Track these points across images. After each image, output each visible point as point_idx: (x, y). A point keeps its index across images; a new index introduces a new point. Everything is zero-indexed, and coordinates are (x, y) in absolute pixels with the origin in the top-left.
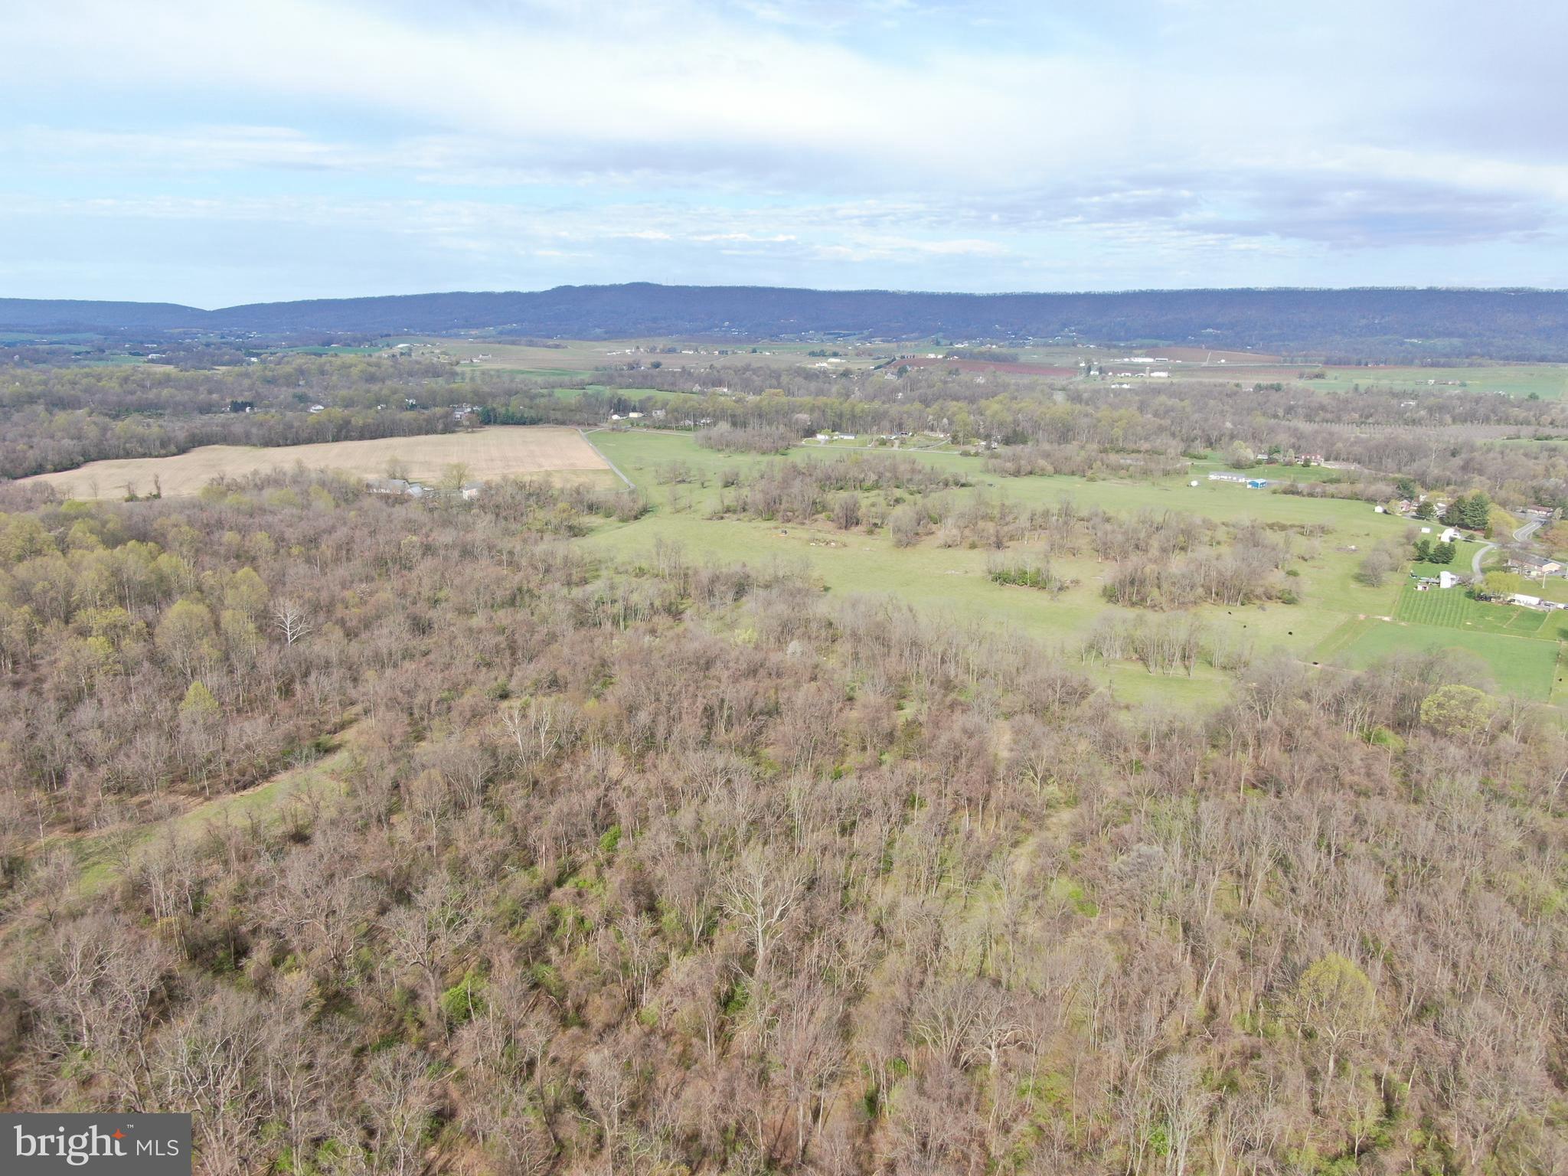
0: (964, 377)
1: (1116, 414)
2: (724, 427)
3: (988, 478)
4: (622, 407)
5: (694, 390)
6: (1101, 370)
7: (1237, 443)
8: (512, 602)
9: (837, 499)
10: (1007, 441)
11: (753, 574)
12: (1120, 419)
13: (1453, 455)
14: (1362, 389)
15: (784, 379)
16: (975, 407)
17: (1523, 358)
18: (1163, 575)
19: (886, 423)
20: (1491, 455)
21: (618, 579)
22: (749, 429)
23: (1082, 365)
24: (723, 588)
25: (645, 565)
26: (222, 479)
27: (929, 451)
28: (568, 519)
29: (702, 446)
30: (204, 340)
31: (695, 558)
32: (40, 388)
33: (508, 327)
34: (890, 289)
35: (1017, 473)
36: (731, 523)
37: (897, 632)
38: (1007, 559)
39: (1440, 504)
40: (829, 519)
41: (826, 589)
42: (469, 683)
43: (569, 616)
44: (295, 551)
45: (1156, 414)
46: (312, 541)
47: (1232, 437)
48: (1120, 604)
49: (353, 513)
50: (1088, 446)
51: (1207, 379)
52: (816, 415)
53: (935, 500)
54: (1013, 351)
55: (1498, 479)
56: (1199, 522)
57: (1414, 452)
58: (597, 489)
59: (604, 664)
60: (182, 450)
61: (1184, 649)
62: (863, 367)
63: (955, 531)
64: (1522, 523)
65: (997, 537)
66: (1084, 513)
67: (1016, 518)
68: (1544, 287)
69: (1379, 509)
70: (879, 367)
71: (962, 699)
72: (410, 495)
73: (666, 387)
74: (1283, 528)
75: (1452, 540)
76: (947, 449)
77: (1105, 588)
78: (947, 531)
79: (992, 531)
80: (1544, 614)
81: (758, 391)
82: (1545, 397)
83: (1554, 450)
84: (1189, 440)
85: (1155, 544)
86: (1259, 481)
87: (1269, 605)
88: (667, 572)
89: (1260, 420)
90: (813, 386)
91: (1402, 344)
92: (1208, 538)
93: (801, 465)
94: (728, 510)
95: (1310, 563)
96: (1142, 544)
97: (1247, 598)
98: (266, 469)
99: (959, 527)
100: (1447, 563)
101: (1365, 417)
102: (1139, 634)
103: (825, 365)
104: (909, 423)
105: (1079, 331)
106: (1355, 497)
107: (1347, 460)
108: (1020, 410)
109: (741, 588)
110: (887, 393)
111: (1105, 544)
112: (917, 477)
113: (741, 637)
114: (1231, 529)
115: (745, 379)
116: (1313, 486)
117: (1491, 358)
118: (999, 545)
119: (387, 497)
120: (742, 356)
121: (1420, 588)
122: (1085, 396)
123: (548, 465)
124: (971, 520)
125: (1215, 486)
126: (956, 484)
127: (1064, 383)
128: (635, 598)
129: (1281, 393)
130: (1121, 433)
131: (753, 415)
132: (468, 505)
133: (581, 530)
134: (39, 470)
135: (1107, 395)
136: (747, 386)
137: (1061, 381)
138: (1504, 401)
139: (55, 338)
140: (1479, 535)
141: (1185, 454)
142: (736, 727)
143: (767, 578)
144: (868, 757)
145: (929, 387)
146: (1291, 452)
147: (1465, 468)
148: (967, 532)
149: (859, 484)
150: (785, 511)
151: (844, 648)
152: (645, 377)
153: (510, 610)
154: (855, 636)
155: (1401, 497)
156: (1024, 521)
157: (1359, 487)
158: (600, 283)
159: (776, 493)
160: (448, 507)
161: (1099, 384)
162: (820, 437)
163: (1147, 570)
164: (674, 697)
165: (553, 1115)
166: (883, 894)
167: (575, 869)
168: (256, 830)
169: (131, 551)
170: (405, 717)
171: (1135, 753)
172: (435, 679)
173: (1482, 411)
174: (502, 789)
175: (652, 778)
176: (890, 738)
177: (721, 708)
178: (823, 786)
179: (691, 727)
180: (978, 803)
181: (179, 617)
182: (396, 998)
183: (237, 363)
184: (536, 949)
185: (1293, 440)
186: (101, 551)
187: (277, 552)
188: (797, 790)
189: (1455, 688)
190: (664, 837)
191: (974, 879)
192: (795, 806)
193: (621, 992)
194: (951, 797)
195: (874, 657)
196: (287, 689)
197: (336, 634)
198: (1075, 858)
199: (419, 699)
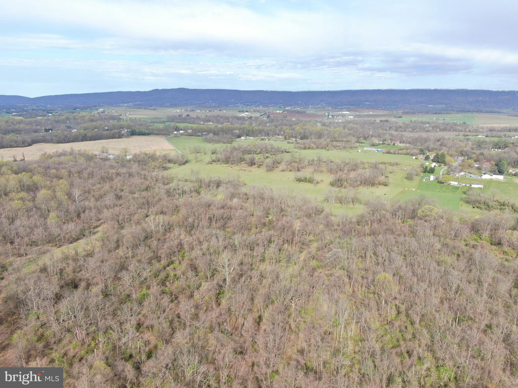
0: (288, 118)
1: (336, 130)
2: (211, 135)
3: (296, 150)
4: (177, 129)
5: (201, 123)
6: (332, 116)
7: (373, 138)
8: (146, 190)
9: (248, 157)
10: (302, 139)
11: (222, 180)
13: (438, 141)
14: (413, 121)
15: (230, 119)
16: (292, 128)
17: (463, 111)
18: (348, 178)
19: (263, 133)
20: (449, 141)
21: (179, 182)
22: (219, 136)
23: (327, 114)
24: (213, 185)
25: (188, 178)
26: (46, 154)
27: (278, 142)
28: (162, 164)
29: (204, 141)
30: (31, 108)
31: (203, 176)
33: (137, 103)
34: (265, 90)
35: (305, 148)
36: (215, 165)
37: (266, 196)
38: (301, 175)
39: (432, 156)
40: (245, 163)
41: (245, 184)
42: (135, 213)
43: (165, 193)
44: (75, 175)
45: (349, 129)
46: (79, 172)
47: (372, 136)
48: (335, 187)
49: (92, 164)
50: (328, 140)
51: (365, 119)
52: (241, 131)
53: (279, 157)
54: (304, 110)
55: (450, 148)
56: (359, 162)
57: (426, 140)
58: (171, 155)
59: (177, 207)
60: (30, 145)
61: (353, 199)
62: (256, 115)
63: (285, 166)
64: (456, 161)
65: (298, 167)
66: (325, 160)
67: (304, 162)
68: (470, 89)
69: (414, 158)
70: (261, 115)
71: (286, 214)
72: (109, 158)
73: (192, 122)
74: (385, 163)
75: (435, 166)
76: (283, 141)
77: (330, 183)
78: (282, 166)
79: (296, 166)
80: (459, 187)
81: (222, 123)
82: (468, 123)
83: (468, 139)
84: (359, 138)
85: (346, 169)
86: (379, 150)
87: (379, 186)
88: (195, 180)
89: (381, 131)
90: (240, 122)
91: (427, 107)
92: (362, 167)
93: (237, 147)
94: (213, 161)
95: (393, 174)
96: (342, 169)
97: (373, 184)
98: (60, 151)
100: (433, 173)
101: (414, 129)
102: (340, 195)
103: (243, 115)
104: (271, 133)
105: (326, 103)
106: (407, 154)
107: (406, 143)
108: (306, 129)
109: (218, 184)
110: (264, 124)
111: (331, 169)
112: (273, 150)
113: (219, 198)
114: (370, 164)
115: (217, 119)
116: (395, 151)
117: (453, 111)
118: (298, 170)
119: (102, 159)
120: (216, 112)
121: (424, 180)
122: (327, 124)
123: (154, 148)
124: (290, 163)
125: (366, 152)
126: (286, 152)
128: (185, 188)
129: (388, 123)
130: (337, 135)
131: (220, 131)
132: (129, 161)
133: (166, 168)
135: (334, 124)
136: (218, 122)
137: (320, 119)
138: (455, 124)
140: (443, 165)
141: (357, 142)
142: (218, 222)
143: (227, 181)
144: (258, 230)
145: (278, 121)
146: (389, 141)
147: (441, 145)
148: (289, 167)
149: (255, 152)
150: (232, 161)
151: (251, 201)
152: (184, 119)
153: (146, 192)
154: (254, 197)
155: (421, 154)
156: (306, 163)
157: (409, 151)
158: (168, 88)
159: (229, 155)
160: (123, 161)
161: (331, 120)
162: (242, 138)
163: (343, 176)
164: (200, 215)
165: (171, 322)
166: (262, 267)
167: (172, 263)
168: (77, 253)
169: (24, 175)
170: (117, 223)
171: (336, 227)
172: (125, 211)
173: (448, 128)
174: (149, 241)
175: (194, 237)
176: (264, 224)
177: (214, 218)
178: (245, 237)
179: (205, 223)
180: (290, 242)
181: (44, 194)
182: (123, 297)
183: (44, 116)
184: (163, 283)
185: (391, 137)
186: (14, 175)
187: (69, 176)
188: (237, 239)
189: (427, 206)
190: (198, 252)
191: (288, 261)
192: (237, 243)
193: (188, 293)
194: (282, 240)
195: (260, 203)
196: (79, 216)
197: (92, 200)
198: (317, 255)
199: (121, 218)
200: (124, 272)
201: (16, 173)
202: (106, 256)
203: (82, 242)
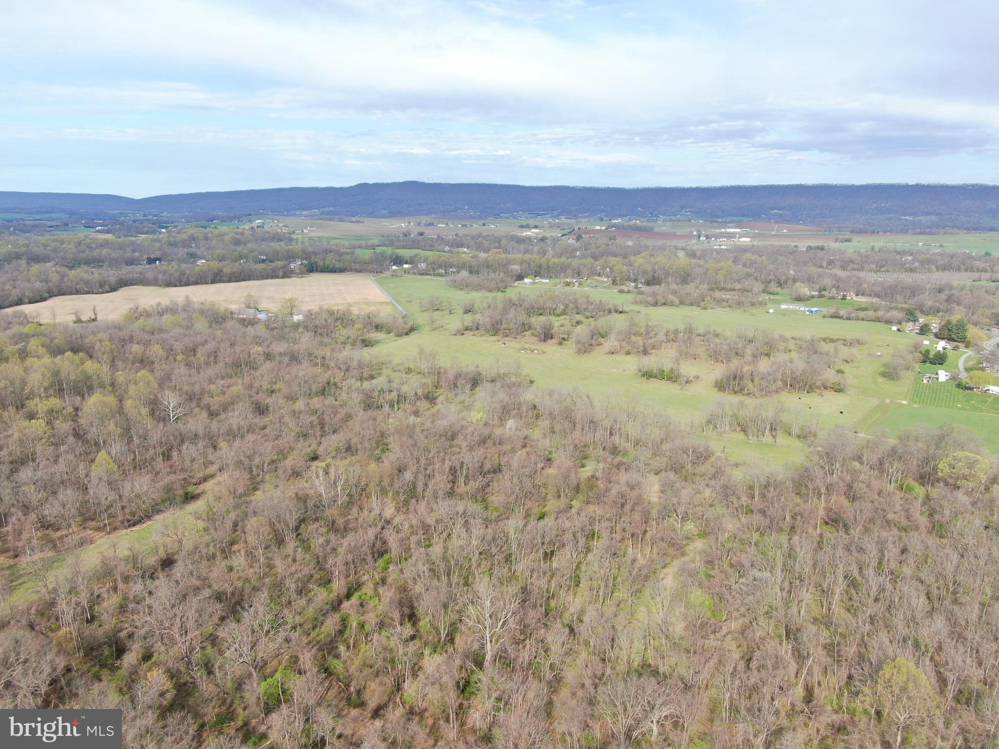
0: (619, 241)
1: (719, 265)
2: (464, 274)
3: (637, 308)
4: (398, 261)
5: (445, 250)
6: (707, 237)
7: (798, 284)
8: (323, 392)
9: (538, 321)
10: (648, 283)
11: (483, 373)
12: (722, 269)
13: (940, 292)
14: (876, 249)
15: (504, 242)
16: (627, 261)
17: (978, 229)
18: (755, 373)
19: (569, 271)
20: (964, 292)
21: (394, 375)
22: (481, 275)
23: (695, 233)
24: (463, 382)
25: (412, 366)
26: (137, 308)
27: (598, 289)
28: (363, 334)
29: (450, 286)
30: (133, 218)
31: (444, 361)
32: (23, 249)
33: (327, 209)
34: (571, 185)
35: (655, 304)
36: (469, 337)
37: (579, 414)
38: (651, 362)
39: (934, 325)
40: (533, 334)
41: (532, 382)
42: (291, 449)
43: (361, 401)
44: (179, 358)
45: (744, 266)
47: (795, 281)
48: (727, 392)
49: (220, 332)
50: (701, 286)
51: (776, 242)
52: (524, 266)
53: (603, 322)
54: (650, 224)
55: (972, 308)
56: (777, 337)
57: (914, 291)
58: (382, 314)
59: (383, 435)
60: (114, 289)
61: (771, 424)
62: (554, 235)
63: (616, 343)
64: (989, 337)
65: (644, 347)
66: (701, 331)
67: (656, 334)
69: (894, 328)
70: (564, 235)
71: (624, 460)
72: (259, 319)
73: (427, 248)
74: (832, 341)
75: (944, 349)
76: (609, 288)
77: (717, 382)
78: (610, 343)
79: (640, 343)
81: (487, 251)
82: (995, 254)
84: (767, 282)
85: (749, 352)
86: (814, 309)
87: (825, 392)
88: (426, 371)
89: (813, 270)
90: (522, 247)
91: (899, 220)
92: (783, 348)
93: (515, 299)
94: (467, 329)
95: (851, 364)
96: (740, 352)
97: (811, 389)
98: (165, 302)
99: (619, 340)
100: (941, 364)
101: (880, 267)
102: (742, 413)
103: (529, 233)
104: (585, 271)
105: (692, 212)
106: (878, 320)
107: (870, 295)
108: (656, 263)
109: (475, 382)
110: (570, 252)
111: (715, 352)
112: (590, 307)
113: (475, 418)
114: (798, 342)
115: (478, 243)
116: (850, 313)
117: (958, 229)
118: (645, 352)
119: (244, 320)
120: (476, 228)
121: (925, 381)
122: (698, 253)
123: (350, 299)
124: (627, 336)
125: (785, 313)
126: (616, 311)
127: (684, 245)
128: (405, 388)
129: (824, 252)
130: (722, 278)
131: (483, 266)
132: (296, 326)
133: (371, 342)
134: (20, 302)
135: (712, 253)
136: (480, 247)
137: (681, 243)
138: (969, 257)
139: (38, 217)
140: (961, 345)
141: (764, 291)
142: (471, 482)
143: (493, 375)
144: (563, 502)
145: (597, 248)
146: (834, 290)
147: (948, 300)
148: (624, 344)
149: (553, 312)
150: (504, 329)
151: (545, 423)
152: (414, 241)
153: (321, 398)
154: (552, 416)
155: (908, 320)
156: (661, 336)
157: (881, 313)
158: (385, 182)
159: (499, 317)
160: (283, 327)
161: (706, 246)
162: (527, 280)
163: (745, 370)
167: (358, 587)
170: (246, 474)
171: (745, 500)
173: (955, 263)
176: (577, 489)
177: (462, 469)
179: (440, 482)
180: (639, 537)
181: (95, 405)
183: (154, 232)
185: (834, 282)
187: (167, 358)
189: (961, 454)
190: (421, 564)
193: (389, 682)
195: (565, 430)
196: (168, 453)
197: (203, 415)
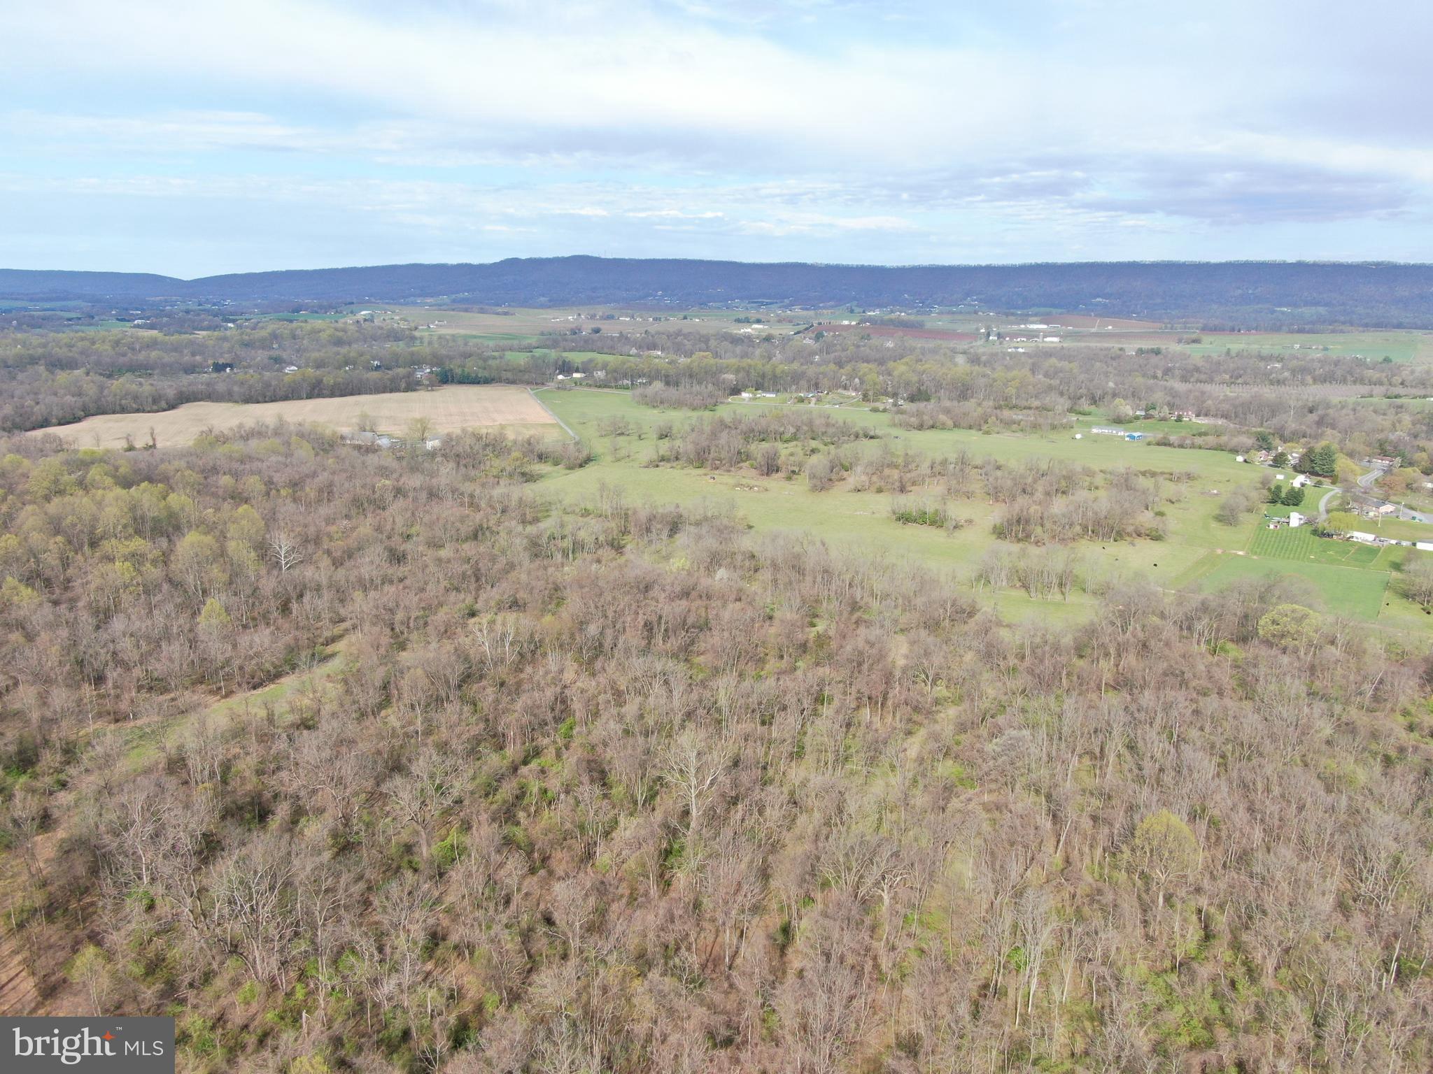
0: (875, 341)
1: (1010, 375)
2: (658, 385)
3: (895, 432)
4: (566, 368)
5: (631, 353)
6: (999, 336)
7: (1118, 401)
8: (474, 537)
9: (759, 449)
10: (912, 399)
11: (685, 514)
12: (1014, 380)
13: (1311, 411)
14: (1233, 353)
15: (713, 343)
16: (884, 368)
17: (1380, 325)
18: (1046, 515)
19: (803, 383)
20: (1344, 411)
21: (567, 518)
22: (681, 388)
23: (983, 331)
24: (659, 526)
25: (590, 507)
26: (211, 431)
27: (843, 407)
28: (522, 465)
29: (638, 403)
30: (183, 307)
31: (634, 500)
32: (40, 351)
33: (461, 295)
34: (809, 261)
35: (920, 427)
36: (665, 470)
37: (811, 562)
38: (910, 502)
39: (1294, 455)
40: (752, 466)
41: (750, 527)
42: (441, 603)
43: (525, 549)
44: (283, 492)
45: (1046, 375)
46: (295, 485)
47: (1115, 395)
48: (1008, 540)
49: (331, 461)
50: (985, 403)
51: (1095, 344)
52: (741, 375)
53: (846, 450)
54: (920, 318)
55: (1347, 432)
56: (1079, 469)
57: (1275, 409)
58: (546, 440)
59: (557, 589)
60: (172, 406)
61: (1061, 578)
62: (784, 332)
63: (864, 478)
64: (1366, 471)
65: (901, 482)
66: (978, 462)
67: (917, 466)
68: (1402, 261)
69: (1240, 459)
70: (798, 333)
71: (866, 617)
72: (378, 446)
73: (606, 350)
74: (1153, 474)
75: (1303, 485)
76: (858, 406)
77: (995, 527)
78: (856, 477)
79: (896, 477)
80: (1379, 549)
81: (689, 354)
82: (1397, 359)
83: (1401, 407)
84: (1076, 398)
85: (1040, 488)
86: (1136, 434)
87: (1138, 541)
88: (609, 512)
89: (1139, 380)
90: (738, 349)
91: (1273, 312)
92: (1087, 484)
93: (728, 420)
94: (663, 459)
95: (1177, 505)
96: (1029, 489)
97: (1120, 535)
98: (250, 423)
99: (867, 474)
100: (1297, 505)
101: (1235, 378)
102: (1022, 565)
103: (749, 330)
104: (825, 382)
105: (980, 301)
106: (1220, 448)
107: (1215, 416)
108: (924, 371)
109: (674, 526)
110: (805, 356)
111: (996, 488)
112: (831, 430)
113: (676, 566)
114: (1108, 476)
115: (676, 342)
116: (1184, 438)
117: (1352, 325)
118: (902, 490)
119: (359, 447)
120: (674, 322)
121: (1272, 527)
122: (984, 358)
123: (500, 419)
124: (878, 468)
125: (1096, 439)
126: (866, 436)
127: (966, 347)
128: (582, 535)
129: (1160, 356)
130: (1014, 391)
131: (684, 375)
132: (432, 455)
133: (532, 476)
134: (45, 423)
135: (1004, 358)
136: (679, 349)
137: (963, 345)
138: (1360, 363)
139: (47, 305)
140: (1327, 481)
141: (1071, 410)
142: (673, 639)
143: (698, 517)
144: (784, 664)
145: (844, 350)
146: (1166, 409)
147: (1320, 423)
148: (875, 478)
149: (779, 436)
150: (714, 459)
151: (765, 575)
152: (586, 341)
153: (473, 543)
154: (775, 566)
155: (1260, 448)
156: (925, 468)
157: (1224, 439)
158: (544, 255)
159: (705, 444)
160: (414, 456)
161: (997, 348)
162: (745, 395)
163: (1032, 510)
164: (619, 614)
165: (527, 936)
166: (796, 774)
167: (537, 753)
168: (270, 719)
169: (144, 491)
170: (388, 631)
171: (1012, 661)
172: (412, 600)
173: (1339, 373)
174: (475, 687)
175: (602, 679)
176: (803, 647)
177: (659, 623)
178: (746, 684)
179: (633, 638)
180: (878, 701)
181: (192, 545)
182: (393, 850)
183: (215, 328)
184: (508, 815)
185: (1168, 398)
186: (119, 491)
187: (268, 494)
188: (724, 689)
189: (1285, 607)
190: (612, 725)
191: (872, 761)
192: (723, 702)
193: (579, 847)
194: (854, 695)
195: (790, 583)
196: (285, 609)
197: (325, 562)
198: (958, 743)
199: (400, 616)
200: (398, 780)
201: (127, 484)
202: (352, 729)
203: (289, 683)
